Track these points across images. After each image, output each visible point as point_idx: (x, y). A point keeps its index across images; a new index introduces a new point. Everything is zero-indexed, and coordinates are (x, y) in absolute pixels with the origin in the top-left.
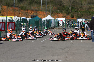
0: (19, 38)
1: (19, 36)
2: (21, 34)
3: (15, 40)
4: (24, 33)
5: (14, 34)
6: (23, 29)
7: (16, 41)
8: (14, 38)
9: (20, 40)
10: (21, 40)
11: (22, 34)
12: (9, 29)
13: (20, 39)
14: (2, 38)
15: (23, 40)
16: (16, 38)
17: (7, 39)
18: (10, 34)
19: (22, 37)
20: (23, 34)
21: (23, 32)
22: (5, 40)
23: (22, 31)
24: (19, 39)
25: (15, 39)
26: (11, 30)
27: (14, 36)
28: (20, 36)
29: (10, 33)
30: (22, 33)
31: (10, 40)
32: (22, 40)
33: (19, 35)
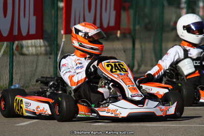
0: (152, 97)
1: (150, 79)
2: (166, 63)
3: (124, 114)
4: (194, 52)
5: (119, 67)
6: (188, 28)
7: (132, 118)
8: (119, 93)
9: (159, 113)
10: (172, 110)
11: (175, 65)
12: (79, 27)
13: (165, 100)
14: (25, 94)
15: (188, 111)
16: (129, 94)
17: (59, 103)
18: (86, 63)
19: (180, 90)
20: (187, 68)
21: (186, 52)
22: (45, 109)
23: (178, 40)
24: (151, 106)
25: (122, 103)
26: (92, 32)
27: (115, 77)
28: (159, 80)
29: (85, 54)
30: (174, 53)
31: (82, 112)
32: (179, 110)
33: (153, 71)
